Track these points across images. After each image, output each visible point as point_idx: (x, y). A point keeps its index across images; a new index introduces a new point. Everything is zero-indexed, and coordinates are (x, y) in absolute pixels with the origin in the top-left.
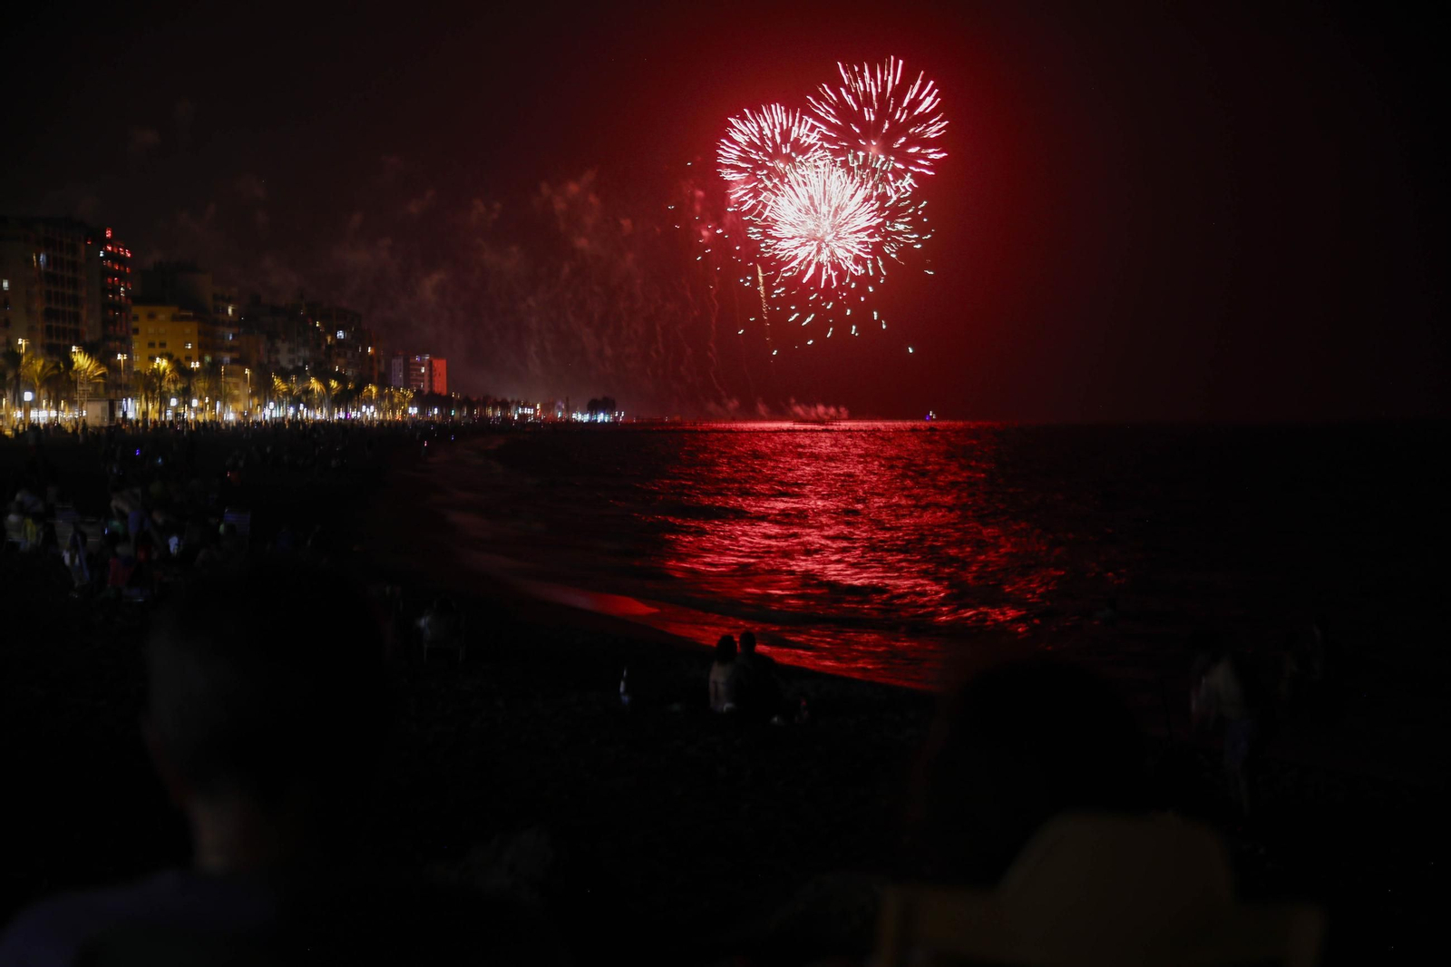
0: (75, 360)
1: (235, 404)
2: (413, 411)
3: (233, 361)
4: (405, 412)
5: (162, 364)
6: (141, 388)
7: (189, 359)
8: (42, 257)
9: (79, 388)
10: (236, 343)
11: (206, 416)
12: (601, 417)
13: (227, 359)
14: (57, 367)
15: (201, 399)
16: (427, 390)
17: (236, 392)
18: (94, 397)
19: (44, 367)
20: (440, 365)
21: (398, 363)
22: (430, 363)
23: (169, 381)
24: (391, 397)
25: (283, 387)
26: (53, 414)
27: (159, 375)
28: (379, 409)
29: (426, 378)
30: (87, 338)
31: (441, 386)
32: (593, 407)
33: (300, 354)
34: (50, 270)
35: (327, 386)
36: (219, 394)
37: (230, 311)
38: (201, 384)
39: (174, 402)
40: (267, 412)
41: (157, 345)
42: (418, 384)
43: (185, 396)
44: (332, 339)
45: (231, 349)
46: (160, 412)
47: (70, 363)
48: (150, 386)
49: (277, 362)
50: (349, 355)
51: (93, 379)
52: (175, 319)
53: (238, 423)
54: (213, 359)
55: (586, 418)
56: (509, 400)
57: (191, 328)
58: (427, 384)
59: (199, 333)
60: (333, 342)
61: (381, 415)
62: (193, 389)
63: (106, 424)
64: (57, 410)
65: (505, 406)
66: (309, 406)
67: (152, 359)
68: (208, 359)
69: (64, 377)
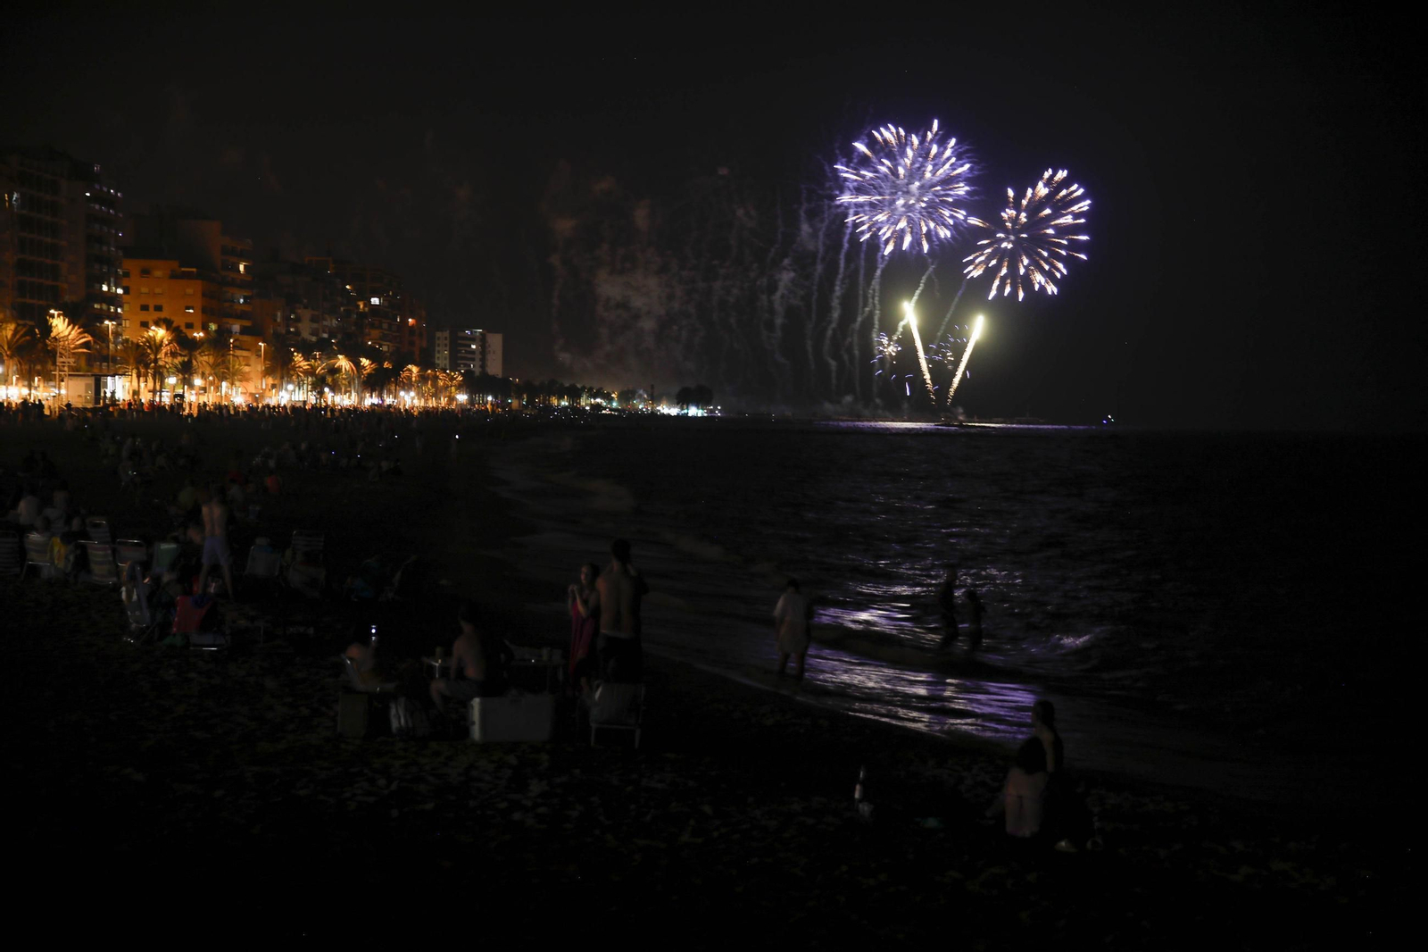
0: (53, 325)
1: (244, 383)
2: (462, 398)
3: (244, 331)
4: (452, 399)
5: (160, 333)
6: (132, 361)
7: (190, 326)
8: (15, 196)
9: (59, 360)
10: (247, 308)
11: (210, 399)
12: (693, 411)
13: (236, 328)
14: (31, 332)
15: (203, 376)
16: (478, 371)
17: (247, 369)
18: (75, 372)
19: (15, 332)
20: (496, 341)
21: (443, 336)
22: (483, 338)
23: (166, 354)
24: (436, 378)
25: (304, 364)
26: (25, 391)
27: (157, 347)
28: (420, 395)
29: (478, 356)
30: (67, 298)
31: (495, 368)
32: (683, 399)
33: (325, 323)
34: (24, 212)
35: (357, 364)
36: (224, 372)
37: (242, 268)
38: (204, 359)
39: (172, 380)
40: (283, 393)
41: (151, 309)
42: (468, 362)
43: (186, 371)
44: (365, 306)
45: (241, 316)
46: (154, 391)
47: (49, 329)
48: (142, 359)
49: (297, 333)
50: (385, 326)
51: (75, 348)
52: (174, 276)
53: (250, 408)
54: (219, 327)
55: (674, 411)
56: (579, 386)
57: (193, 289)
58: (478, 363)
59: (204, 295)
60: (367, 309)
61: (423, 400)
62: (195, 363)
63: (90, 406)
64: (30, 387)
65: (574, 394)
66: (335, 388)
67: (145, 325)
68: (213, 327)
69: (40, 345)
